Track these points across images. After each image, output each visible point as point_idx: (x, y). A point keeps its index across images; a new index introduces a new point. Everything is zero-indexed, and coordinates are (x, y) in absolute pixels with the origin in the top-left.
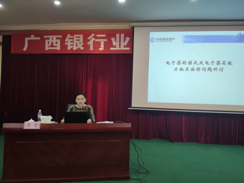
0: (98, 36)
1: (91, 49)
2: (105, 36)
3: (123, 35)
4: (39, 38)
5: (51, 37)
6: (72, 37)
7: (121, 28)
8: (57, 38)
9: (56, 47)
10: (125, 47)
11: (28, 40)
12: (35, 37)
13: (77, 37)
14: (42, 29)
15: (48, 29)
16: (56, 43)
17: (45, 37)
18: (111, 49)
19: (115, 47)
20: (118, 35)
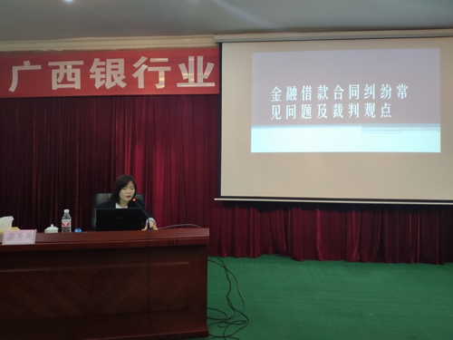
0: (152, 60)
1: (141, 85)
2: (166, 60)
3: (200, 59)
4: (38, 67)
5: (62, 64)
6: (103, 63)
7: (197, 46)
8: (74, 67)
9: (73, 83)
10: (205, 81)
11: (19, 72)
12: (32, 64)
13: (113, 64)
14: (45, 50)
15: (56, 49)
16: (73, 75)
17: (50, 64)
18: (179, 85)
19: (187, 81)
20: (191, 59)
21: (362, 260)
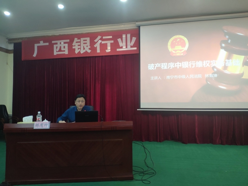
0: (104, 38)
1: (98, 51)
2: (111, 37)
3: (129, 36)
4: (47, 44)
5: (58, 42)
6: (79, 40)
7: (127, 28)
8: (65, 43)
9: (64, 51)
10: (131, 47)
11: (38, 46)
12: (44, 42)
13: (84, 40)
14: (50, 35)
15: (56, 34)
16: (64, 47)
17: (53, 42)
18: (118, 50)
19: (122, 47)
20: (124, 36)
21: (222, 144)
